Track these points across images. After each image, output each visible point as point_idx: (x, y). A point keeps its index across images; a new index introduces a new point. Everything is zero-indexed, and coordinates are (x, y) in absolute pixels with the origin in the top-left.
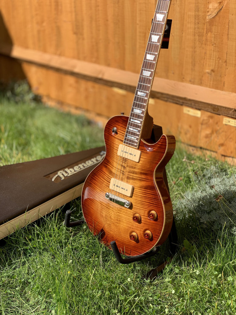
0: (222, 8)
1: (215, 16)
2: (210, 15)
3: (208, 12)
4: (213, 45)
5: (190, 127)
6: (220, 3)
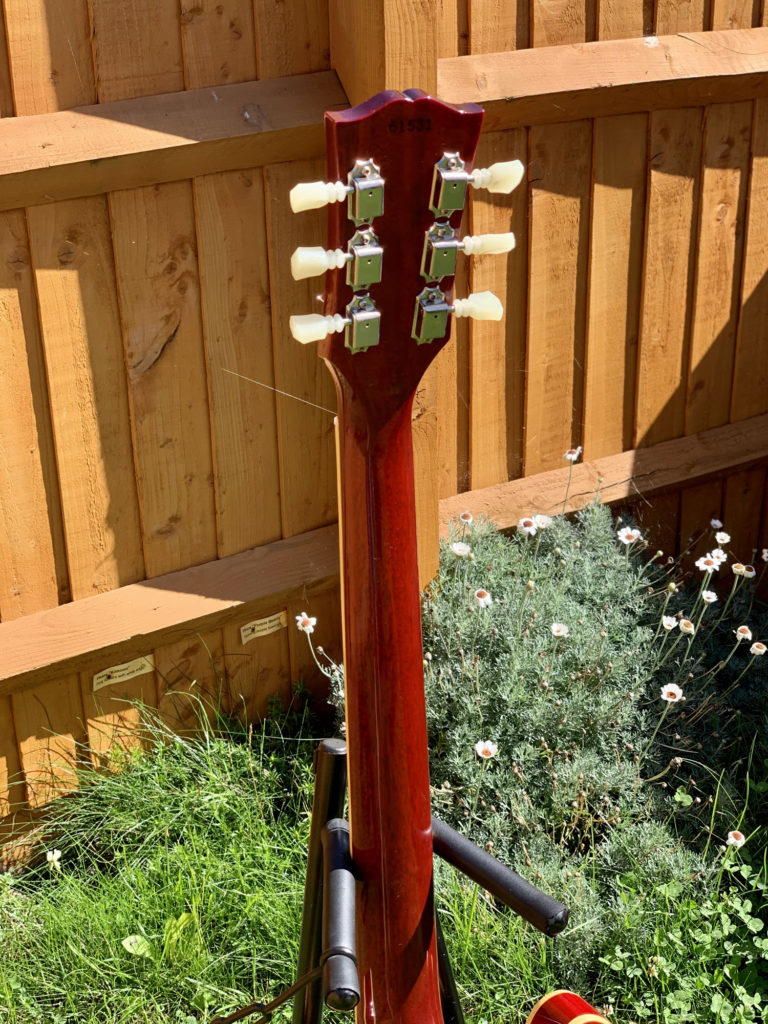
0: (176, 331)
1: (157, 359)
2: (141, 362)
3: (131, 356)
4: (162, 446)
6: (168, 318)
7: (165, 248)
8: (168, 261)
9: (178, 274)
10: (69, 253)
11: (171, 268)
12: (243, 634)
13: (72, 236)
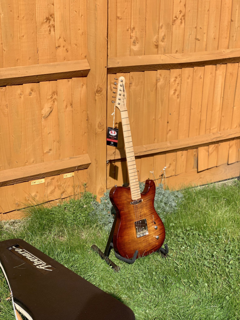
0: (52, 110)
1: (48, 116)
2: (45, 116)
3: (43, 115)
4: (48, 134)
5: (37, 192)
6: (51, 107)
7: (50, 93)
8: (51, 96)
9: (53, 99)
10: (31, 93)
11: (52, 97)
12: (64, 176)
13: (32, 90)
